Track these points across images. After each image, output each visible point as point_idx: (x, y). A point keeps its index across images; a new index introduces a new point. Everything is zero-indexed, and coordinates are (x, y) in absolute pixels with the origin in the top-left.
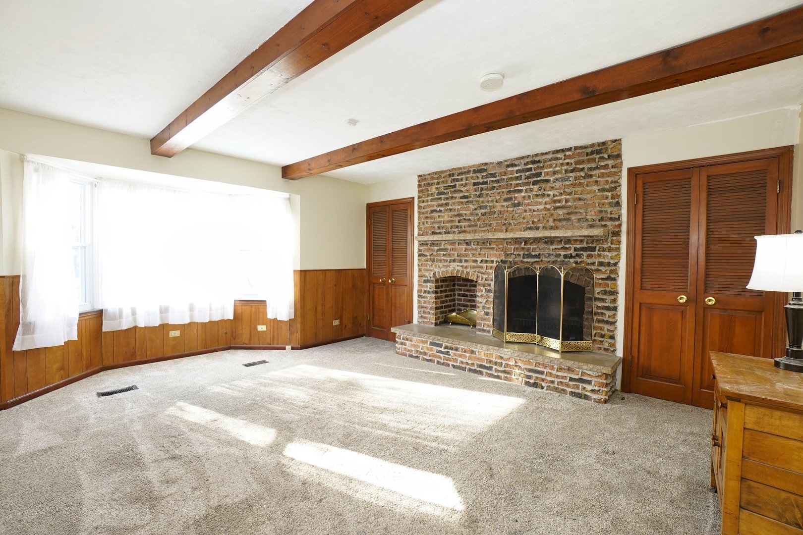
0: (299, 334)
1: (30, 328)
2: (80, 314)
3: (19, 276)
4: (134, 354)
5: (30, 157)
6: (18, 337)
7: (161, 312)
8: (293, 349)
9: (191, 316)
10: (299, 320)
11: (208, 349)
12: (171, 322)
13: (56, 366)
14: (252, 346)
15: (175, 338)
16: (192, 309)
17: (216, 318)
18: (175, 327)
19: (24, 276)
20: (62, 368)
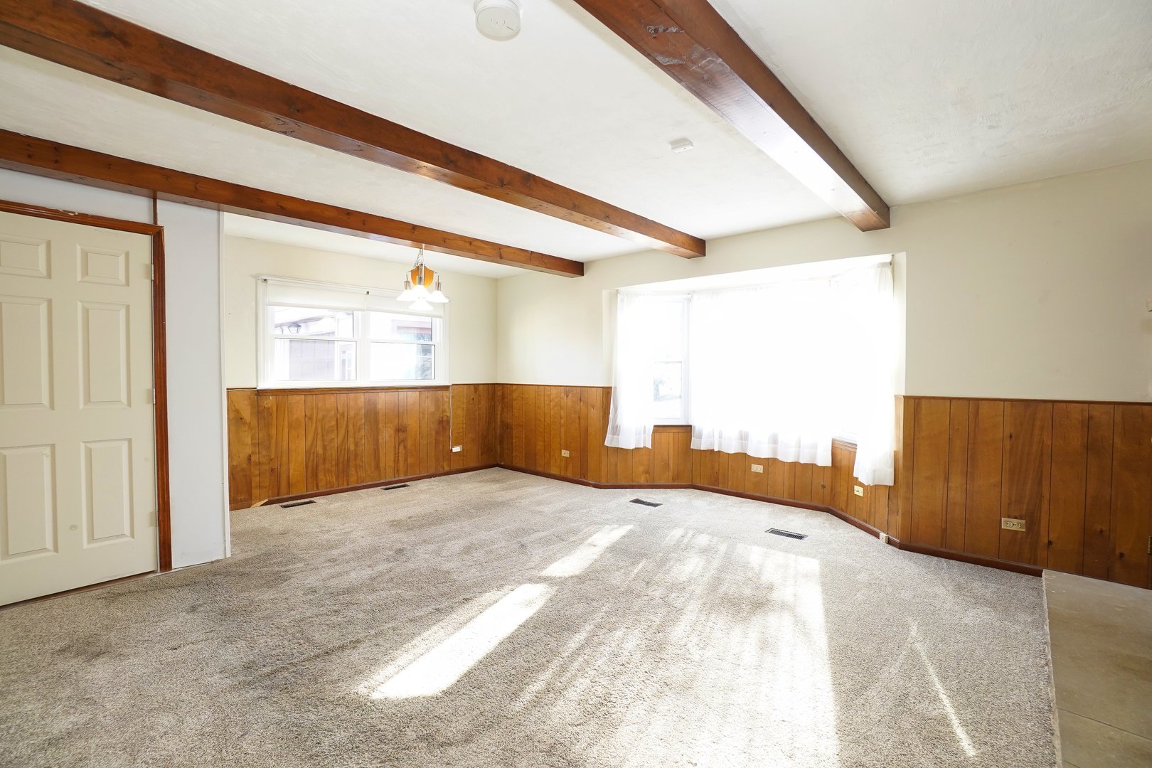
0: (899, 518)
1: (616, 430)
2: (655, 426)
3: (611, 387)
4: (716, 481)
5: (621, 289)
6: (608, 436)
7: (741, 438)
8: (889, 542)
9: (775, 451)
10: (902, 491)
11: (796, 501)
12: (751, 453)
13: (641, 469)
14: (848, 516)
15: (757, 474)
16: (775, 441)
17: (803, 460)
18: (758, 461)
19: (615, 388)
20: (647, 472)
